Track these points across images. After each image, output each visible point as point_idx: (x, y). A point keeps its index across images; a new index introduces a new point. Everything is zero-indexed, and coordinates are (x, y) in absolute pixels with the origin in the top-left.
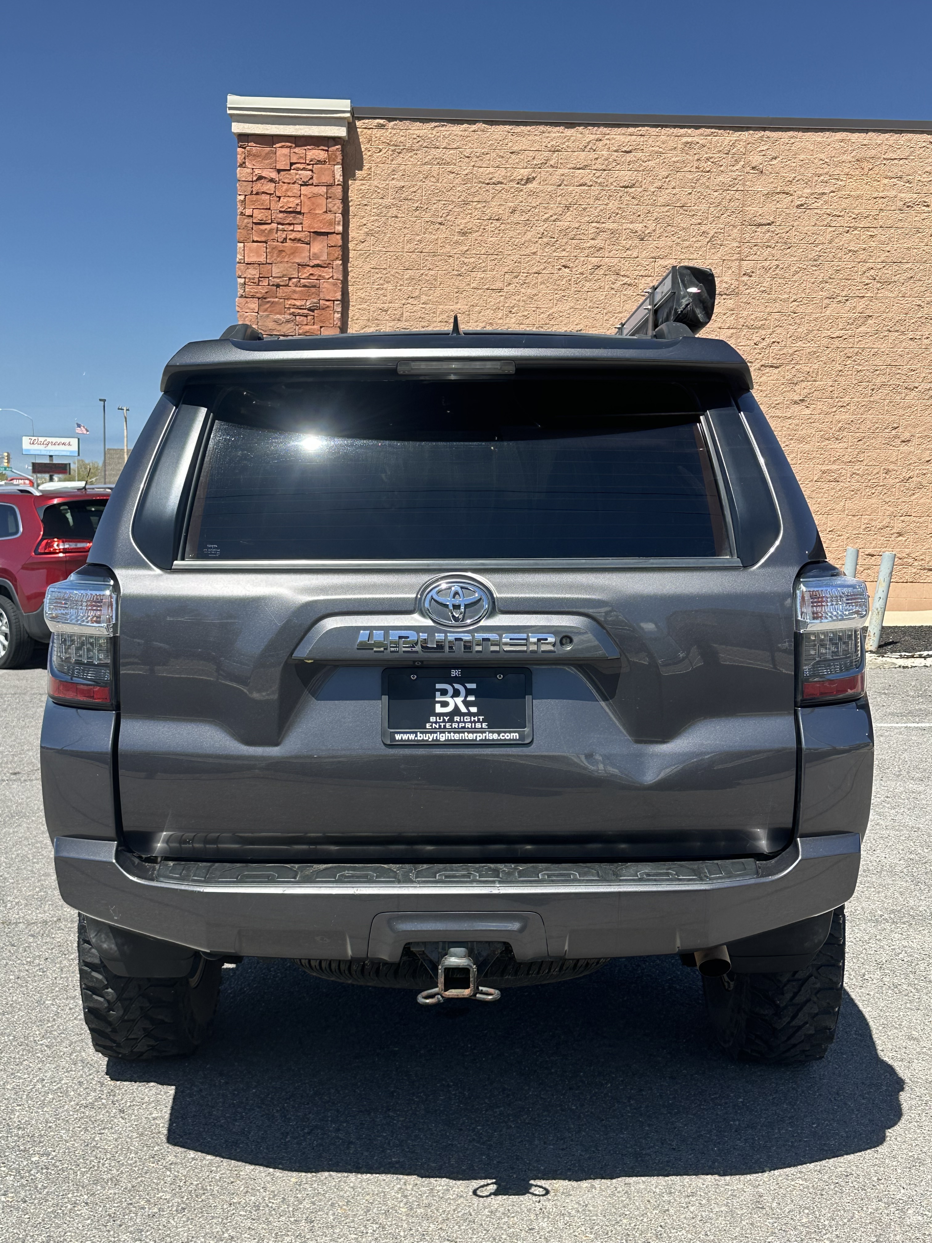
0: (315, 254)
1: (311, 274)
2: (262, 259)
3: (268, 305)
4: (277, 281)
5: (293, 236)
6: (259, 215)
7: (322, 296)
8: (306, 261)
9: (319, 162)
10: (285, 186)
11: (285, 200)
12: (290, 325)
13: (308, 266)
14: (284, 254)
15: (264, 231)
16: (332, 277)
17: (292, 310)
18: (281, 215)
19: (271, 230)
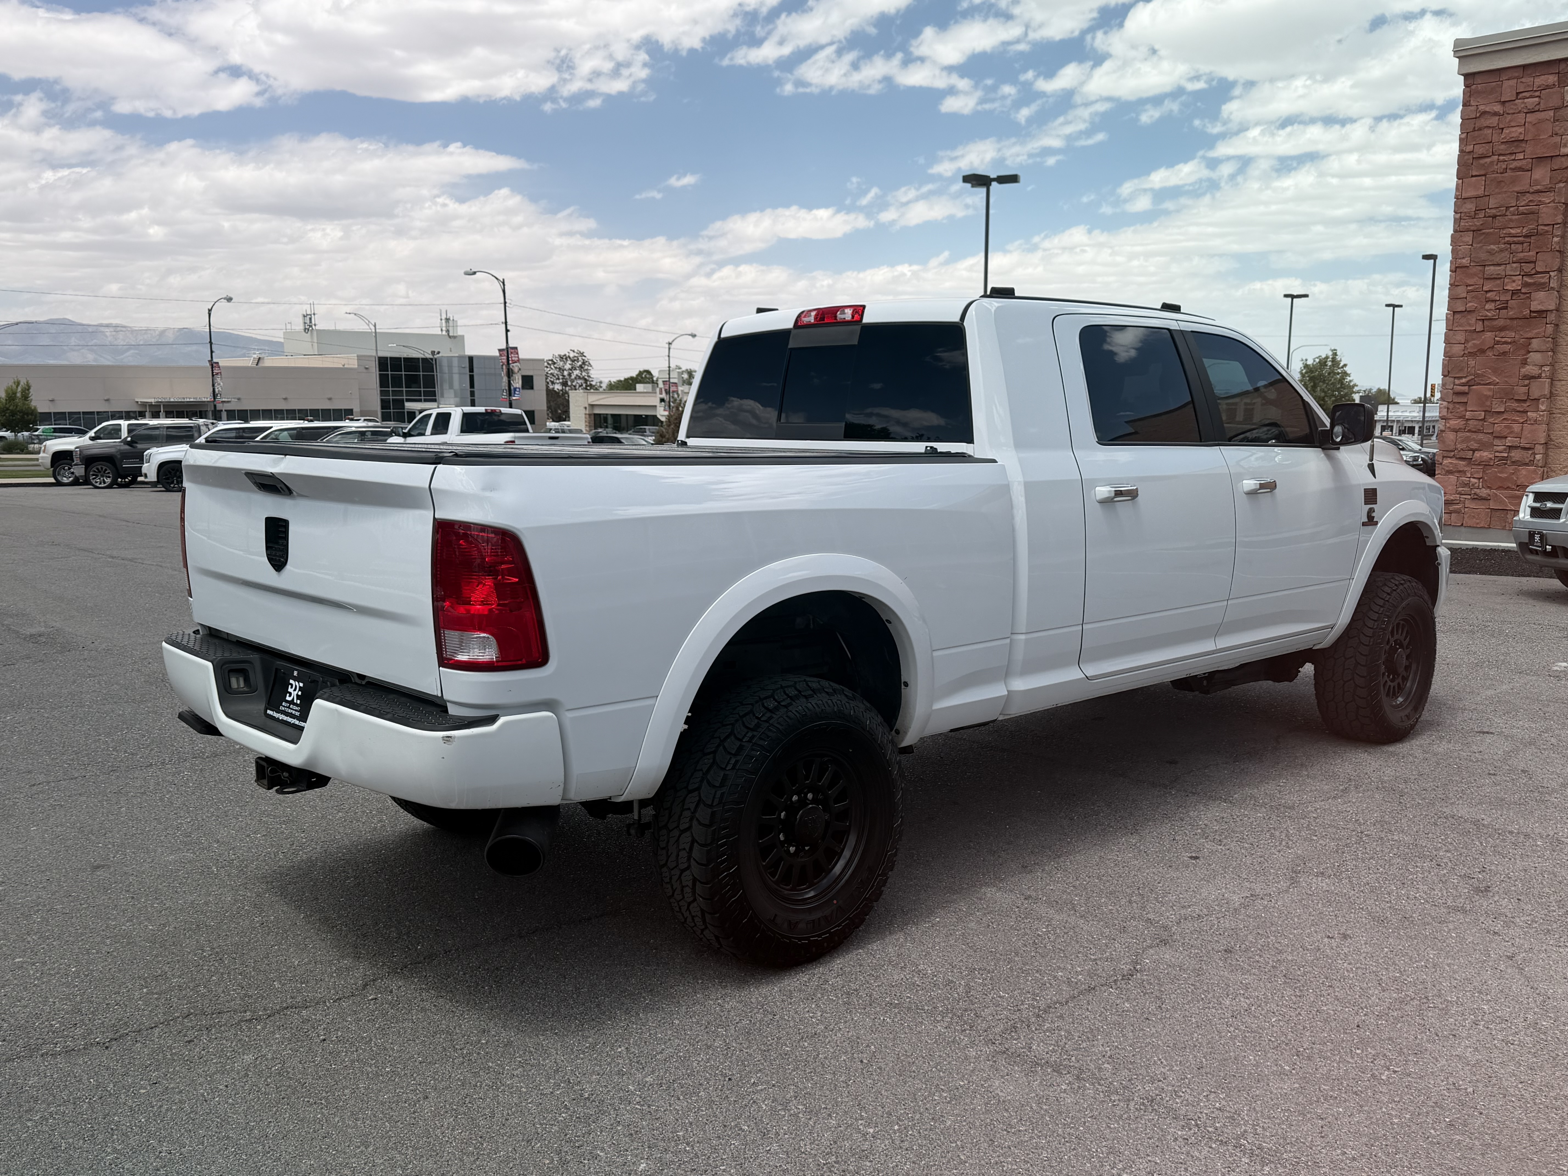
0: (1536, 180)
1: (1530, 201)
2: (1480, 192)
3: (1484, 236)
4: (1494, 211)
5: (1514, 165)
6: (1480, 150)
7: (1540, 222)
8: (1526, 187)
9: (1548, 87)
10: (1509, 117)
11: (1507, 131)
12: (1506, 254)
13: (1528, 192)
14: (1503, 184)
15: (1483, 165)
16: (1553, 201)
17: (1507, 239)
18: (1503, 147)
19: (1492, 162)
